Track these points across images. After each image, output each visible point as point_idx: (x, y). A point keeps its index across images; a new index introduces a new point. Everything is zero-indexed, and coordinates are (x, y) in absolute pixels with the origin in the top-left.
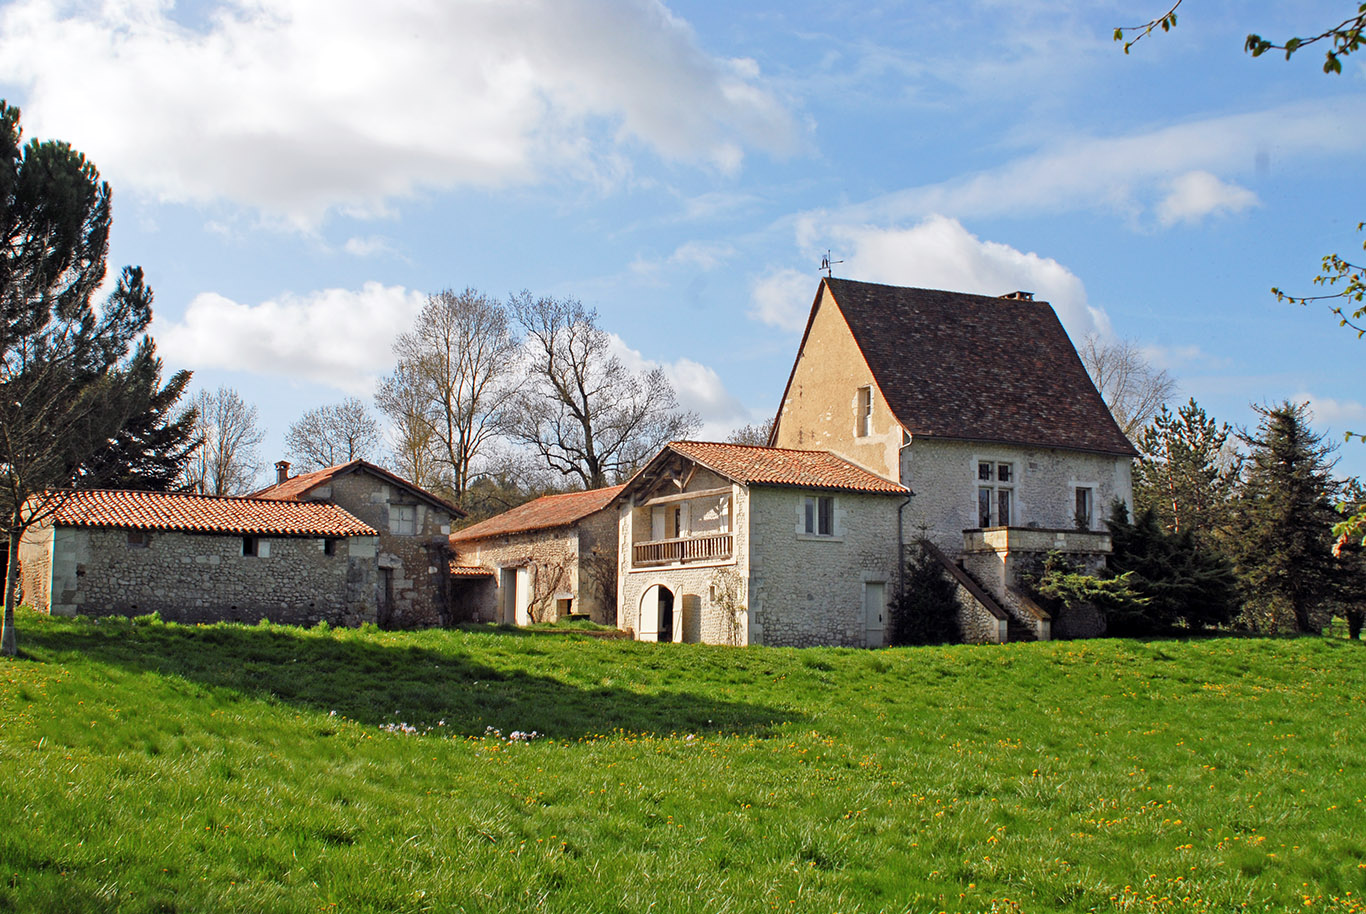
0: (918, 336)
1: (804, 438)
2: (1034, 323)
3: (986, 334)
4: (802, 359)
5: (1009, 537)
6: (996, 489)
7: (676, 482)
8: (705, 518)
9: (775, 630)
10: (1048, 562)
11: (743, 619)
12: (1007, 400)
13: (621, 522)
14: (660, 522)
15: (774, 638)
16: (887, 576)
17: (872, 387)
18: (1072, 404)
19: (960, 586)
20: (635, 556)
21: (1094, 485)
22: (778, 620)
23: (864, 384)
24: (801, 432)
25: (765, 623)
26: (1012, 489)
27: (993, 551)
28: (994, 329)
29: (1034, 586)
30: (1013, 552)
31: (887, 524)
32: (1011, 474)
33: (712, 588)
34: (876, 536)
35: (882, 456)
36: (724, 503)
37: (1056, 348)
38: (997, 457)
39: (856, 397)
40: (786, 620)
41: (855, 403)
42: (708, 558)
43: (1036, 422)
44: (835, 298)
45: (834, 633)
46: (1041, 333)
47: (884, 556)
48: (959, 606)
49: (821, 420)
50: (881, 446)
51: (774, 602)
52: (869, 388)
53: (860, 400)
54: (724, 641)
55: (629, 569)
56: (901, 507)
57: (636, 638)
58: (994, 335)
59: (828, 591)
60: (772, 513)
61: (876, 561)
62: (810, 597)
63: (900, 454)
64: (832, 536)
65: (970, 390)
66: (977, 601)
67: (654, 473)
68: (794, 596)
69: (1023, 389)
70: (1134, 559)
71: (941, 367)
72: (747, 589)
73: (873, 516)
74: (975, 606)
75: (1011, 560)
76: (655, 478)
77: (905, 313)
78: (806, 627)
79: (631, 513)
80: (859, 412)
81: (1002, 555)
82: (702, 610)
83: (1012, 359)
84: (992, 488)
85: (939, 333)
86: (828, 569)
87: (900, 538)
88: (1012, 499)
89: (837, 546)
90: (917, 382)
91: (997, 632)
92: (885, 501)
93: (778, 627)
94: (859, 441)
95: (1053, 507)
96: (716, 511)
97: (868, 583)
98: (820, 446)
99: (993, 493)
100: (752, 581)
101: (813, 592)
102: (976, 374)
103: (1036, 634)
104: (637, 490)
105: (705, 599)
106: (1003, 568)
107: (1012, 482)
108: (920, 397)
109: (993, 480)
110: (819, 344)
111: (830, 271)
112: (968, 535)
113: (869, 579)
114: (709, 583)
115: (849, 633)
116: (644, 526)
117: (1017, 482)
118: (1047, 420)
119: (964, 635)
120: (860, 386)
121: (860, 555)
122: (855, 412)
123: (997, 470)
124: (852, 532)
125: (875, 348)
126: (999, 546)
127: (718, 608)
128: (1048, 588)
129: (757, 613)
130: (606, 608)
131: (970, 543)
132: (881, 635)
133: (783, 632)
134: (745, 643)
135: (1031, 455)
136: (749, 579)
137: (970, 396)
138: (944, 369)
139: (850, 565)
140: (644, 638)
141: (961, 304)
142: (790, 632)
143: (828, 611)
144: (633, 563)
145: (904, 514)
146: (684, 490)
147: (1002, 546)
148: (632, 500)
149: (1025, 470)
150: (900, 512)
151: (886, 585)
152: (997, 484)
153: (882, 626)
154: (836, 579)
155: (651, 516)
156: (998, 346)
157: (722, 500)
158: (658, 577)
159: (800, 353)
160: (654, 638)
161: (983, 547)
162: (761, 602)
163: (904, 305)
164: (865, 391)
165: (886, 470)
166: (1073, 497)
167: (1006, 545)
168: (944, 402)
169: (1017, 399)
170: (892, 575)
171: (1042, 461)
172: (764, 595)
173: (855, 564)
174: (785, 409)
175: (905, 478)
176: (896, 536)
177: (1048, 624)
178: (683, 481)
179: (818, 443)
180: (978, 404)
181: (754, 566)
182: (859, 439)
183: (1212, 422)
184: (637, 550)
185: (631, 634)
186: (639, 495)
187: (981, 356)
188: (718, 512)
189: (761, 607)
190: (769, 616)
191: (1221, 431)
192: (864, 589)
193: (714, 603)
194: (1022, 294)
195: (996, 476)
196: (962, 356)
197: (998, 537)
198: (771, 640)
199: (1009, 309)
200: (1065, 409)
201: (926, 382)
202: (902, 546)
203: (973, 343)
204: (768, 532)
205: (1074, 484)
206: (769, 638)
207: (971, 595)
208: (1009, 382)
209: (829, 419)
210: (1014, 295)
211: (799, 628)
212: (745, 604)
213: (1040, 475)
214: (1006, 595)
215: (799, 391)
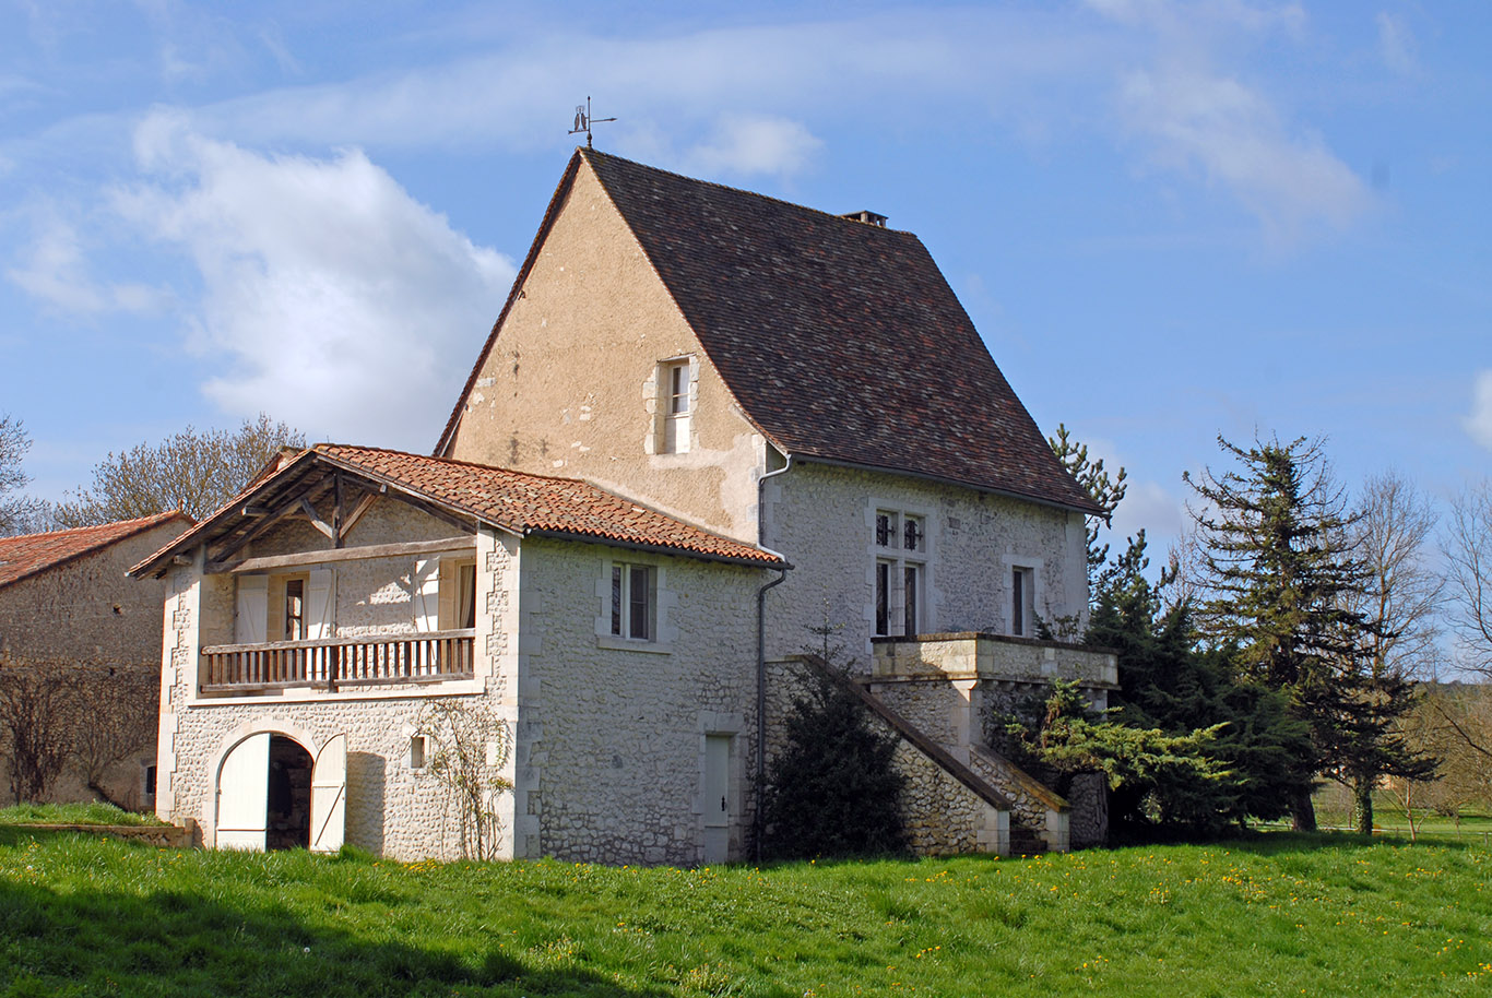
0: (746, 272)
1: (522, 452)
2: (903, 268)
3: (840, 278)
4: (519, 303)
5: (979, 654)
6: (901, 565)
7: (320, 525)
8: (375, 600)
9: (560, 828)
10: (1054, 702)
11: (504, 806)
12: (901, 401)
13: (171, 605)
14: (255, 607)
15: (558, 843)
16: (737, 724)
17: (692, 359)
18: (989, 416)
19: (904, 744)
20: (205, 672)
21: (1036, 563)
22: (564, 808)
23: (675, 353)
24: (515, 443)
25: (543, 813)
26: (922, 565)
27: (944, 679)
28: (851, 272)
29: (1029, 747)
30: (984, 682)
31: (740, 621)
32: (920, 536)
33: (418, 743)
34: (722, 644)
35: (715, 492)
36: (427, 571)
37: (944, 315)
38: (906, 502)
39: (653, 377)
40: (578, 808)
41: (650, 388)
42: (404, 681)
43: (951, 445)
44: (606, 188)
45: (655, 834)
46: (917, 286)
47: (734, 683)
48: (900, 782)
49: (566, 419)
50: (714, 474)
51: (559, 770)
52: (686, 361)
53: (660, 383)
54: (450, 851)
55: (191, 697)
56: (764, 589)
57: (208, 842)
58: (853, 283)
59: (646, 750)
60: (558, 592)
61: (721, 693)
62: (618, 762)
63: (761, 489)
64: (654, 641)
65: (846, 378)
66: (945, 774)
67: (262, 506)
68: (591, 760)
69: (918, 382)
70: (1165, 698)
71: (793, 331)
72: (513, 745)
73: (718, 605)
74: (940, 782)
75: (979, 695)
76: (261, 516)
77: (718, 229)
78: (611, 822)
79: (196, 587)
80: (658, 406)
81: (964, 687)
82: (390, 788)
83: (889, 329)
84: (893, 561)
85: (777, 271)
86: (646, 707)
87: (760, 650)
88: (923, 584)
89: (663, 659)
90: (767, 357)
91: (994, 834)
92: (738, 578)
93: (564, 821)
94: (657, 462)
95: (980, 600)
96: (403, 586)
97: (711, 736)
98: (563, 469)
99: (895, 570)
100: (524, 728)
101: (623, 751)
102: (847, 349)
103: (1043, 836)
104: (213, 541)
105: (398, 764)
106: (966, 711)
107: (923, 550)
108: (779, 384)
109: (895, 546)
110: (562, 275)
111: (590, 138)
112: (884, 648)
113: (711, 728)
114: (409, 731)
115: (679, 833)
116: (221, 615)
117: (931, 552)
118: (964, 440)
119: (913, 837)
120: (664, 356)
121: (697, 681)
122: (651, 407)
123: (902, 529)
124: (686, 636)
125: (687, 286)
126: (956, 669)
127: (431, 782)
128: (1062, 752)
129: (530, 793)
130: (16, 774)
131: (888, 661)
132: (725, 837)
133: (572, 832)
134: (506, 852)
135: (951, 504)
136: (519, 725)
137: (847, 388)
138: (800, 336)
139: (680, 701)
140: (224, 841)
141: (795, 223)
142: (584, 832)
143: (646, 790)
144: (200, 689)
145: (767, 603)
146: (340, 543)
147: (964, 669)
148: (199, 560)
149: (943, 532)
150: (761, 599)
151: (737, 742)
152: (900, 553)
153: (724, 820)
154: (660, 727)
155: (235, 594)
156: (863, 302)
157: (421, 564)
158: (263, 719)
159: (517, 290)
160: (258, 841)
161: (918, 671)
162: (537, 770)
163: (712, 214)
164: (673, 370)
165: (727, 520)
166: (1009, 583)
167: (973, 668)
168: (815, 397)
169: (916, 402)
170: (746, 720)
171: (966, 513)
172: (542, 757)
173: (690, 698)
174: (476, 397)
175: (769, 536)
176: (754, 647)
177: (1066, 818)
178: (338, 524)
179: (558, 464)
180: (864, 405)
181: (526, 698)
182: (660, 457)
183: (1099, 466)
184: (206, 660)
185: (195, 832)
186: (215, 551)
187: (845, 319)
188: (410, 589)
189: (537, 779)
190: (550, 799)
191: (1114, 481)
192: (703, 748)
193: (421, 771)
194: (871, 216)
195: (902, 539)
196: (818, 315)
197: (955, 653)
198: (553, 849)
199: (864, 240)
200: (982, 423)
201: (780, 356)
202: (762, 665)
203: (828, 294)
204: (551, 631)
205: (1010, 560)
206: (550, 844)
207: (929, 761)
208: (897, 370)
209: (584, 417)
210: (858, 216)
211: (600, 823)
212: (509, 773)
213: (963, 540)
214: (973, 761)
215: (511, 362)
